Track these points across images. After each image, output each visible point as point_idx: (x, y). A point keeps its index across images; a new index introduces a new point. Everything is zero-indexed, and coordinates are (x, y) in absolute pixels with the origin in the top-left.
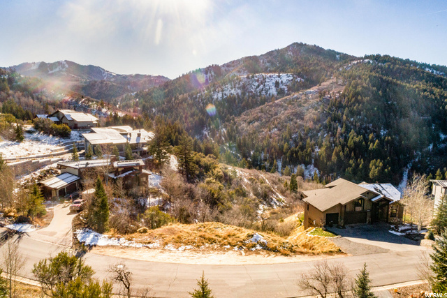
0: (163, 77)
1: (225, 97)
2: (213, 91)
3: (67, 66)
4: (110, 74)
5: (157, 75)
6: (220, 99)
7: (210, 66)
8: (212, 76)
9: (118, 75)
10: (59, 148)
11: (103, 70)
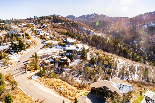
0: (127, 18)
1: (148, 27)
2: (143, 24)
3: (94, 15)
4: (108, 17)
5: (125, 17)
6: (146, 28)
7: (146, 13)
8: (147, 17)
9: (110, 17)
10: (61, 50)
11: (106, 16)
